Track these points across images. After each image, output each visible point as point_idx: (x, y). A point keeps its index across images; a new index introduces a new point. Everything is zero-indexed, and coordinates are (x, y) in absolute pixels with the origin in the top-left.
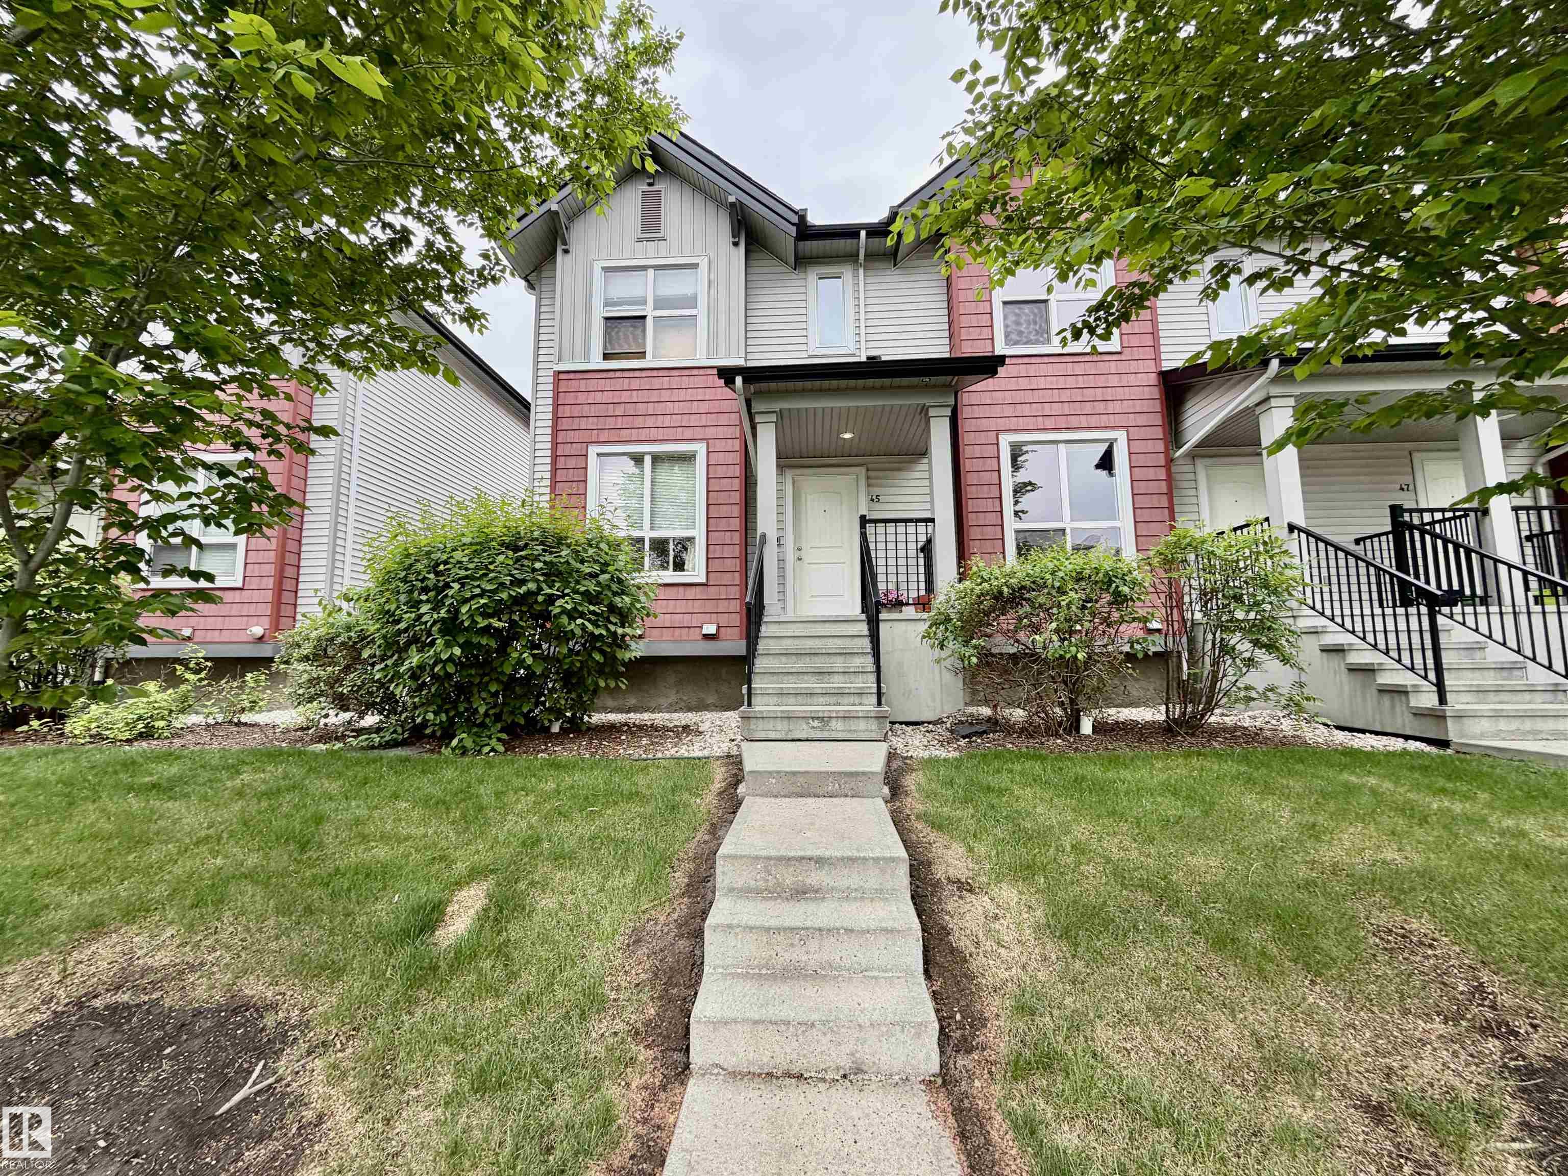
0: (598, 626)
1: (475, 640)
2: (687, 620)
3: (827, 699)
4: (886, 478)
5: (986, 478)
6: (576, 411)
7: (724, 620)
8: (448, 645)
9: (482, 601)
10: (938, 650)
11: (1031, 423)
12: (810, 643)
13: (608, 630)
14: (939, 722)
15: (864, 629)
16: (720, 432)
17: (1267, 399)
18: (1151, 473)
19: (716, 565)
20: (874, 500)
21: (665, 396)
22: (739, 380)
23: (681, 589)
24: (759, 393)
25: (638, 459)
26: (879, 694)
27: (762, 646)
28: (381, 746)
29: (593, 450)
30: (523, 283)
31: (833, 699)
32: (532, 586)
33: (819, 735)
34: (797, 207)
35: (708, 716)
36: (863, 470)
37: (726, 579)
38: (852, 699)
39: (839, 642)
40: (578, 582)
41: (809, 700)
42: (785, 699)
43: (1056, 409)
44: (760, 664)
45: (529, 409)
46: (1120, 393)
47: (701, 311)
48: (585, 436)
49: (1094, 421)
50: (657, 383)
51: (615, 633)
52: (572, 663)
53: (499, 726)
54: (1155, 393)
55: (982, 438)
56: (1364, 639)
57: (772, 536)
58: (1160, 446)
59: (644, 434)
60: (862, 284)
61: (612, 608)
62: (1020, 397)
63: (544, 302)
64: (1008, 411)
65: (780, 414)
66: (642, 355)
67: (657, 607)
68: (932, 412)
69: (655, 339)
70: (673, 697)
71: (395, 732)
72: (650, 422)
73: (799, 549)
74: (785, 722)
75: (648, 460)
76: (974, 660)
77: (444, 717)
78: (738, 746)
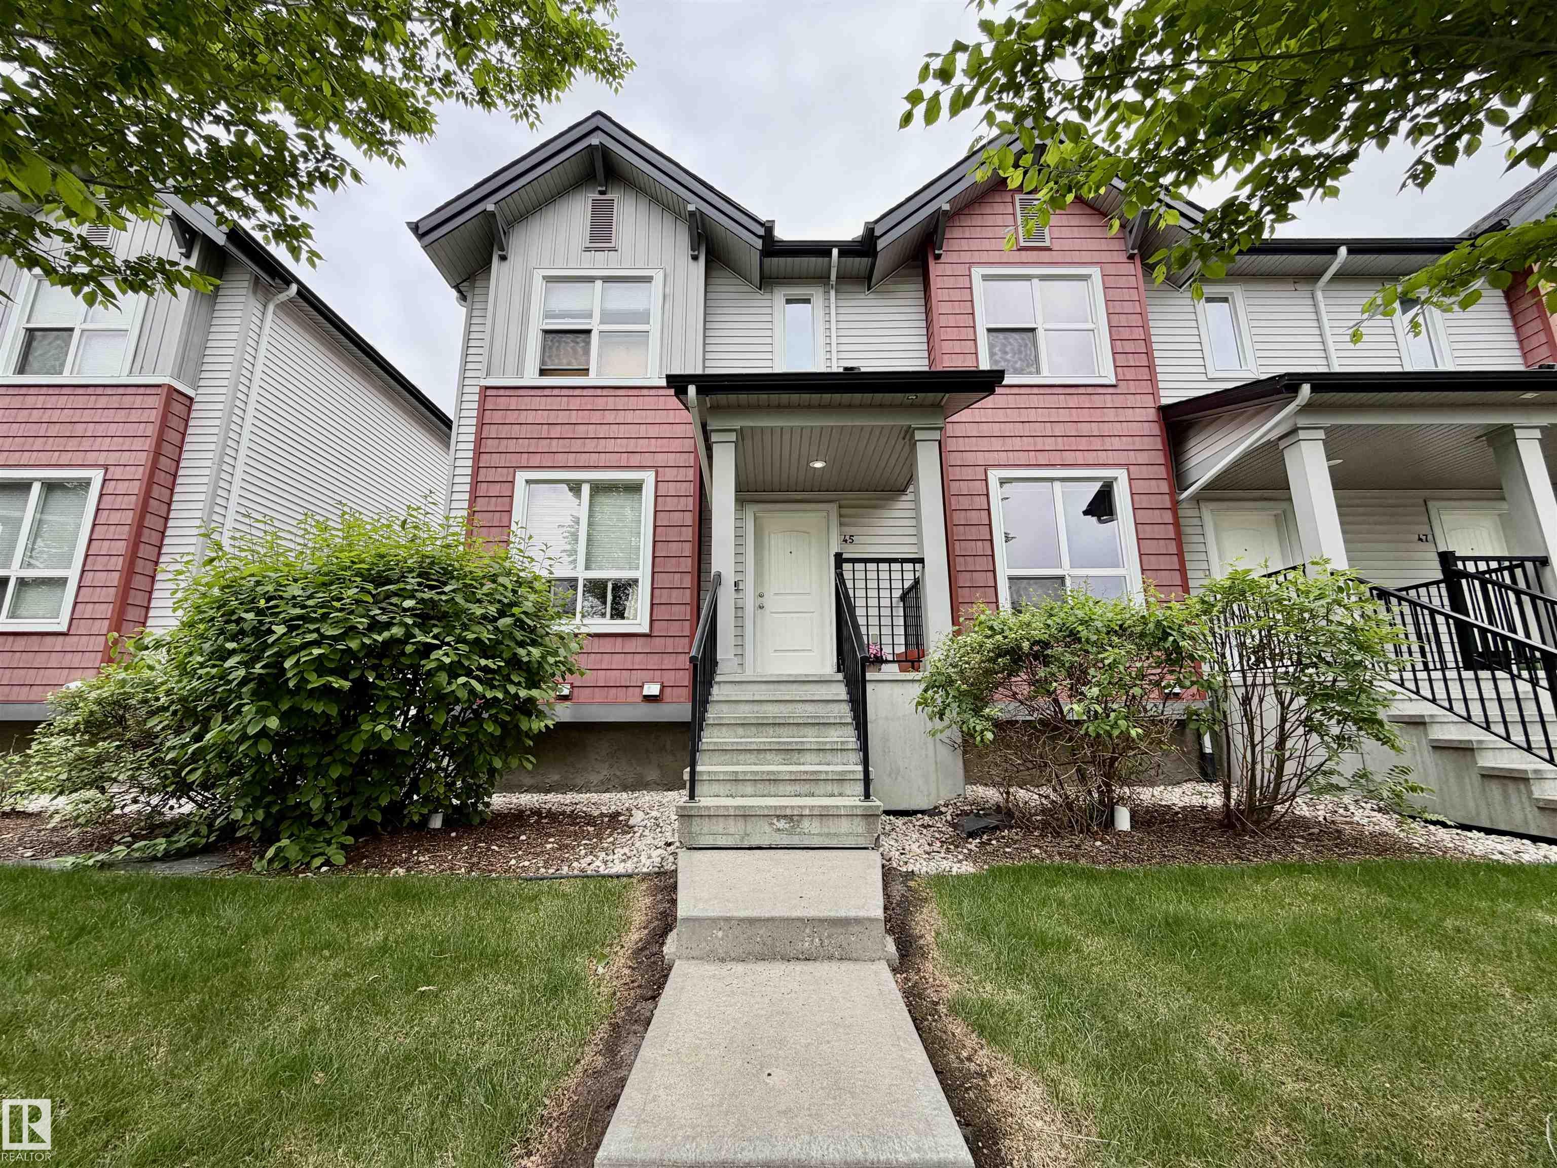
0: (493, 687)
1: (306, 707)
2: (625, 678)
3: (797, 788)
4: (862, 516)
5: (974, 517)
6: (504, 431)
7: (670, 678)
8: (264, 713)
9: (316, 652)
10: (937, 720)
11: (1023, 458)
12: (772, 711)
13: (506, 692)
14: (934, 812)
15: (841, 692)
16: (671, 459)
17: (1294, 431)
18: (1156, 516)
19: (661, 613)
20: (848, 540)
21: (610, 417)
22: (692, 390)
23: (619, 640)
24: (716, 409)
25: (575, 487)
26: (867, 780)
27: (712, 714)
28: (167, 857)
29: (521, 477)
30: (454, 293)
31: (806, 788)
32: (398, 632)
33: (785, 841)
34: (763, 218)
35: (647, 798)
36: (833, 507)
37: (675, 629)
38: (829, 788)
39: (810, 709)
40: (465, 627)
41: (772, 789)
42: (741, 788)
43: (1049, 444)
44: (709, 738)
45: (450, 428)
46: (1117, 429)
47: (654, 327)
48: (513, 460)
49: (1091, 458)
50: (600, 403)
51: (516, 696)
52: (455, 737)
53: (345, 824)
54: (1156, 429)
55: (968, 473)
56: (1451, 709)
57: (729, 578)
58: (1164, 487)
59: (583, 459)
60: (833, 306)
61: (515, 662)
62: (1008, 429)
63: (475, 313)
64: (997, 444)
65: (741, 433)
66: (585, 372)
67: (583, 662)
68: (918, 435)
69: (600, 355)
70: (605, 772)
71: (196, 833)
72: (590, 445)
73: (761, 596)
74: (741, 823)
75: (586, 489)
76: (989, 736)
77: (260, 815)
78: (674, 854)
